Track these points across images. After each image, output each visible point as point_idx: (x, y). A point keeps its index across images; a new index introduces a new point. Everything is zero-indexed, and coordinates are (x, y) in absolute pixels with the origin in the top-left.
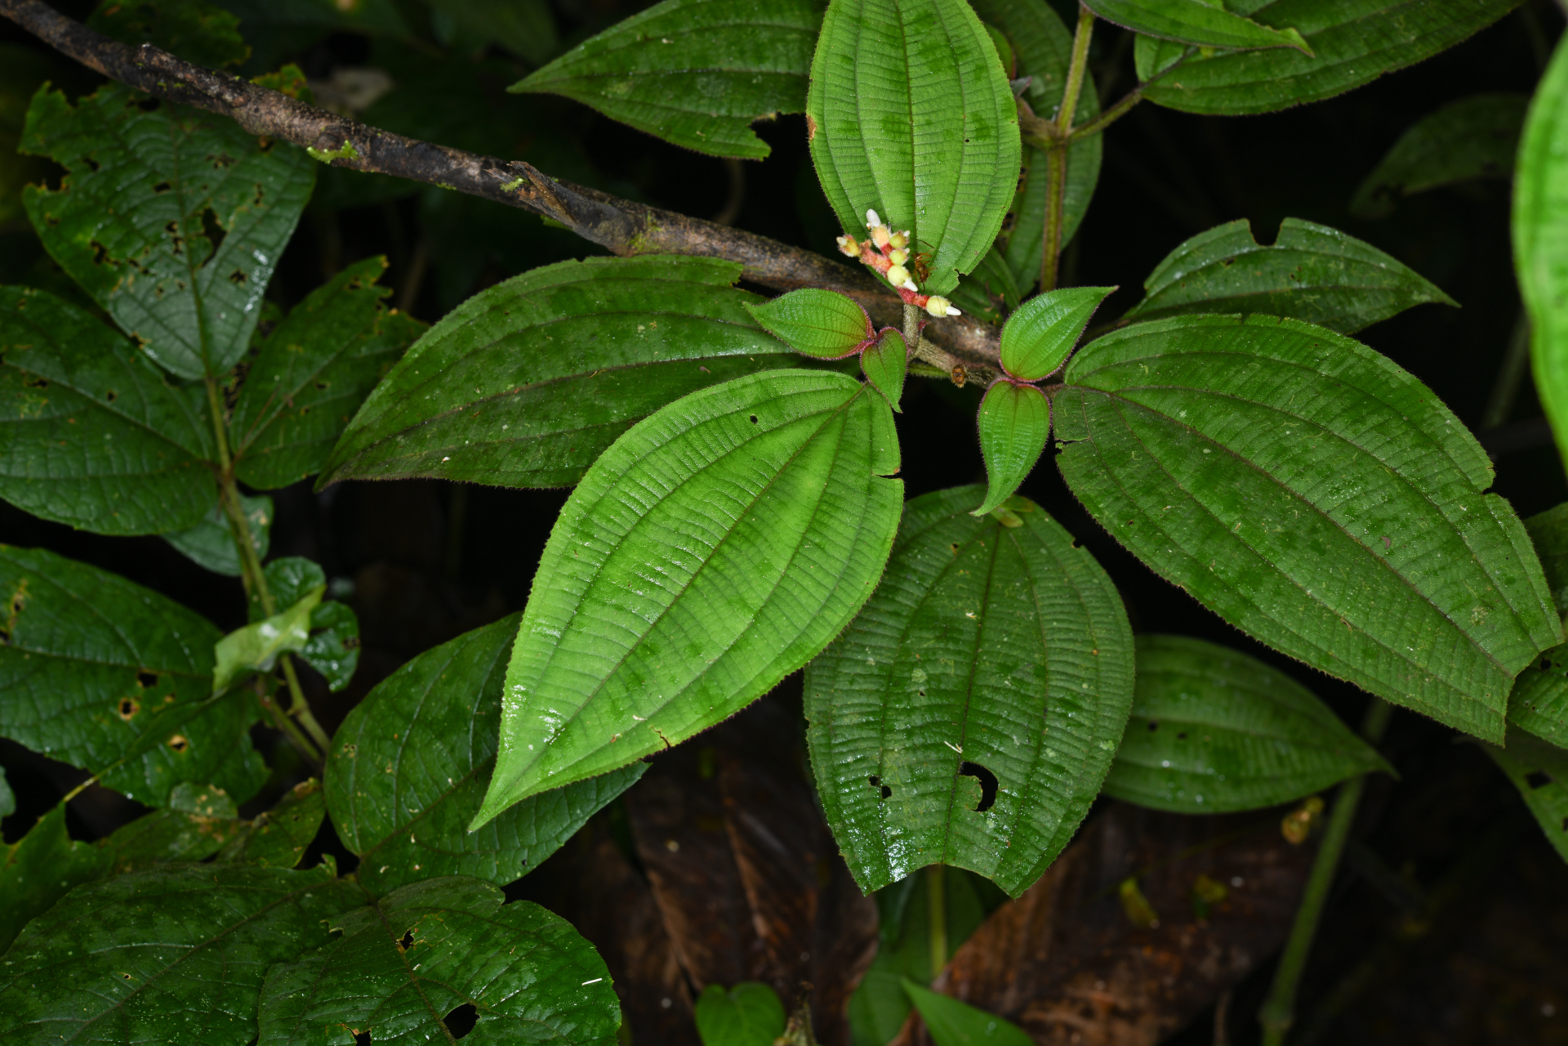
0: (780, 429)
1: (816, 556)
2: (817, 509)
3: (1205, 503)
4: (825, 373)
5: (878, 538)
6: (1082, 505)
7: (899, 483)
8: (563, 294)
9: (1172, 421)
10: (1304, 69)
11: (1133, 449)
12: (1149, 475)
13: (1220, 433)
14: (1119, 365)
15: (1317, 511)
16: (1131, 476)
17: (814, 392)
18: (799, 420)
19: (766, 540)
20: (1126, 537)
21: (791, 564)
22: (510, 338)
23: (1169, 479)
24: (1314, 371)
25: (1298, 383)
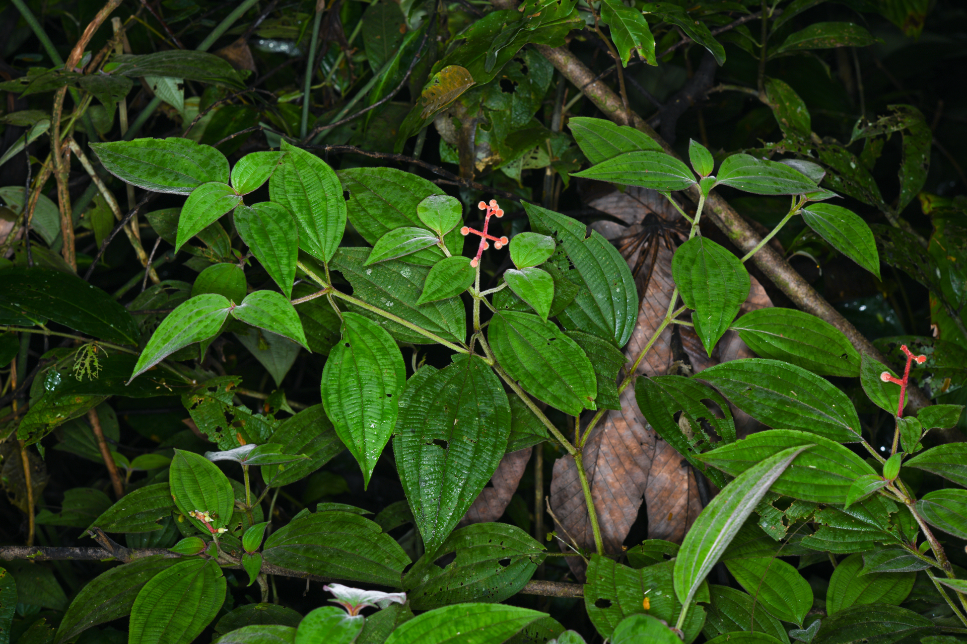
0: (187, 575)
1: (206, 599)
2: (203, 589)
8: (113, 576)
10: (310, 464)
14: (278, 540)
19: (191, 600)
21: (200, 603)
22: (101, 591)
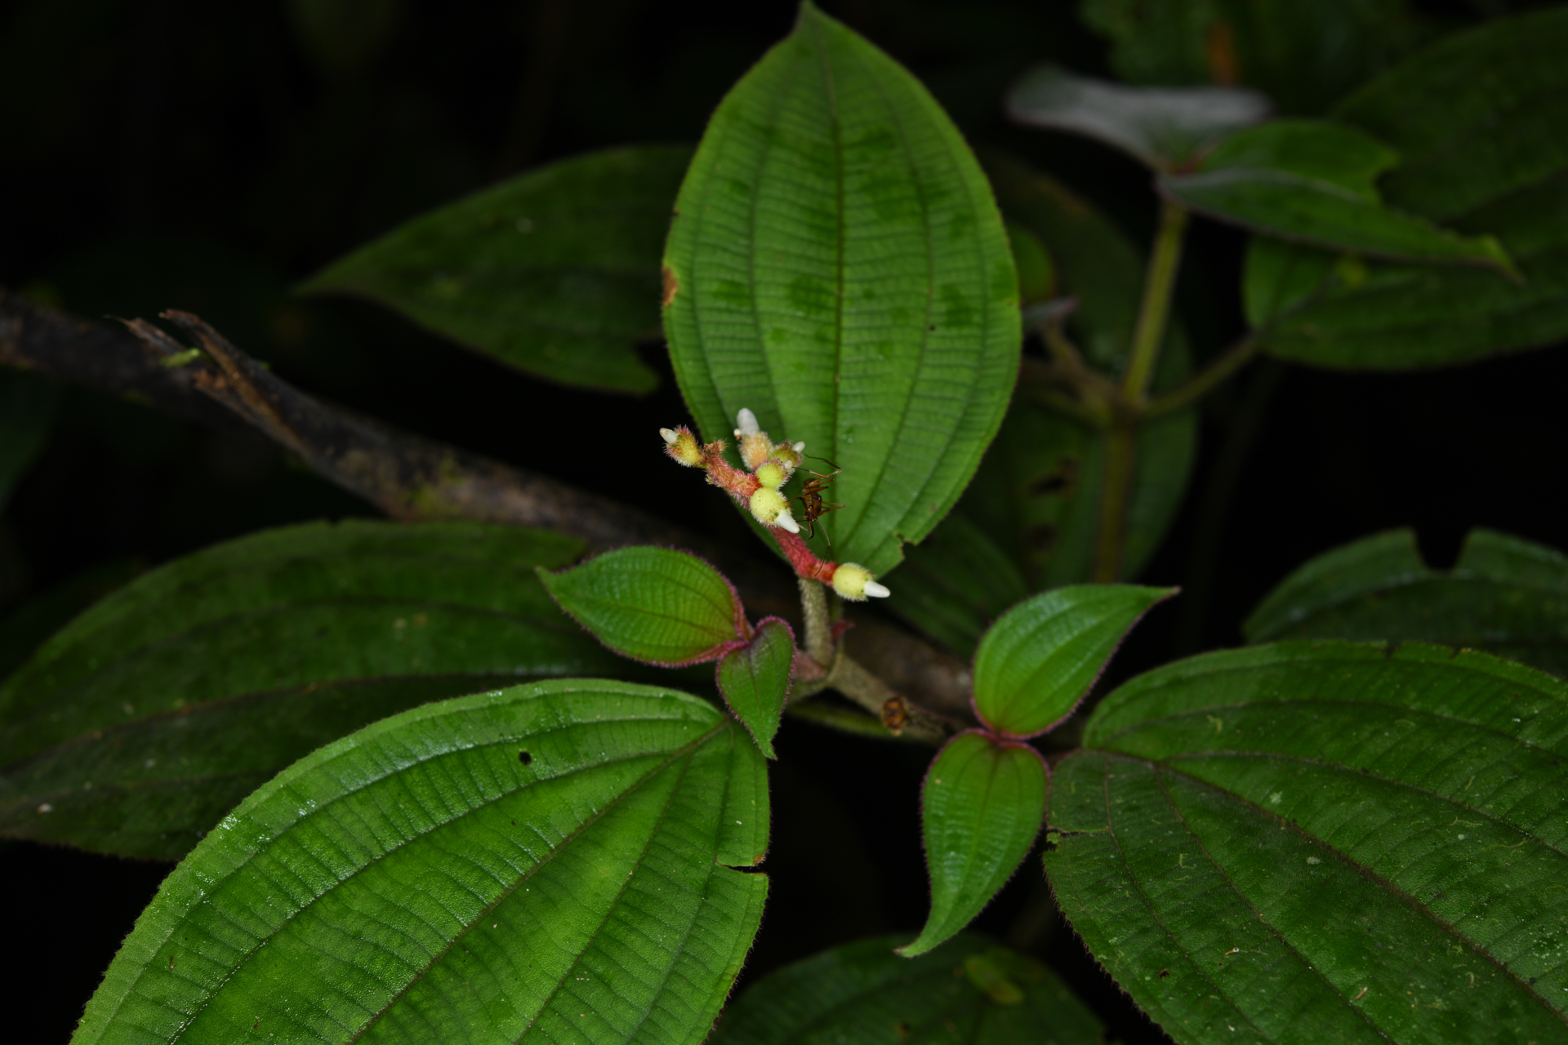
0: (568, 778)
1: (594, 996)
2: (610, 915)
3: (1303, 949)
4: (661, 692)
5: (710, 972)
6: (1078, 939)
7: (761, 881)
9: (1255, 808)
11: (1182, 850)
12: (1205, 894)
13: (1338, 832)
14: (1174, 718)
15: (1511, 978)
16: (1174, 895)
17: (638, 722)
18: (605, 766)
19: (509, 962)
20: (1152, 999)
21: (549, 1006)
22: (198, 632)
23: (1242, 904)
24: (1511, 738)
25: (1481, 756)
